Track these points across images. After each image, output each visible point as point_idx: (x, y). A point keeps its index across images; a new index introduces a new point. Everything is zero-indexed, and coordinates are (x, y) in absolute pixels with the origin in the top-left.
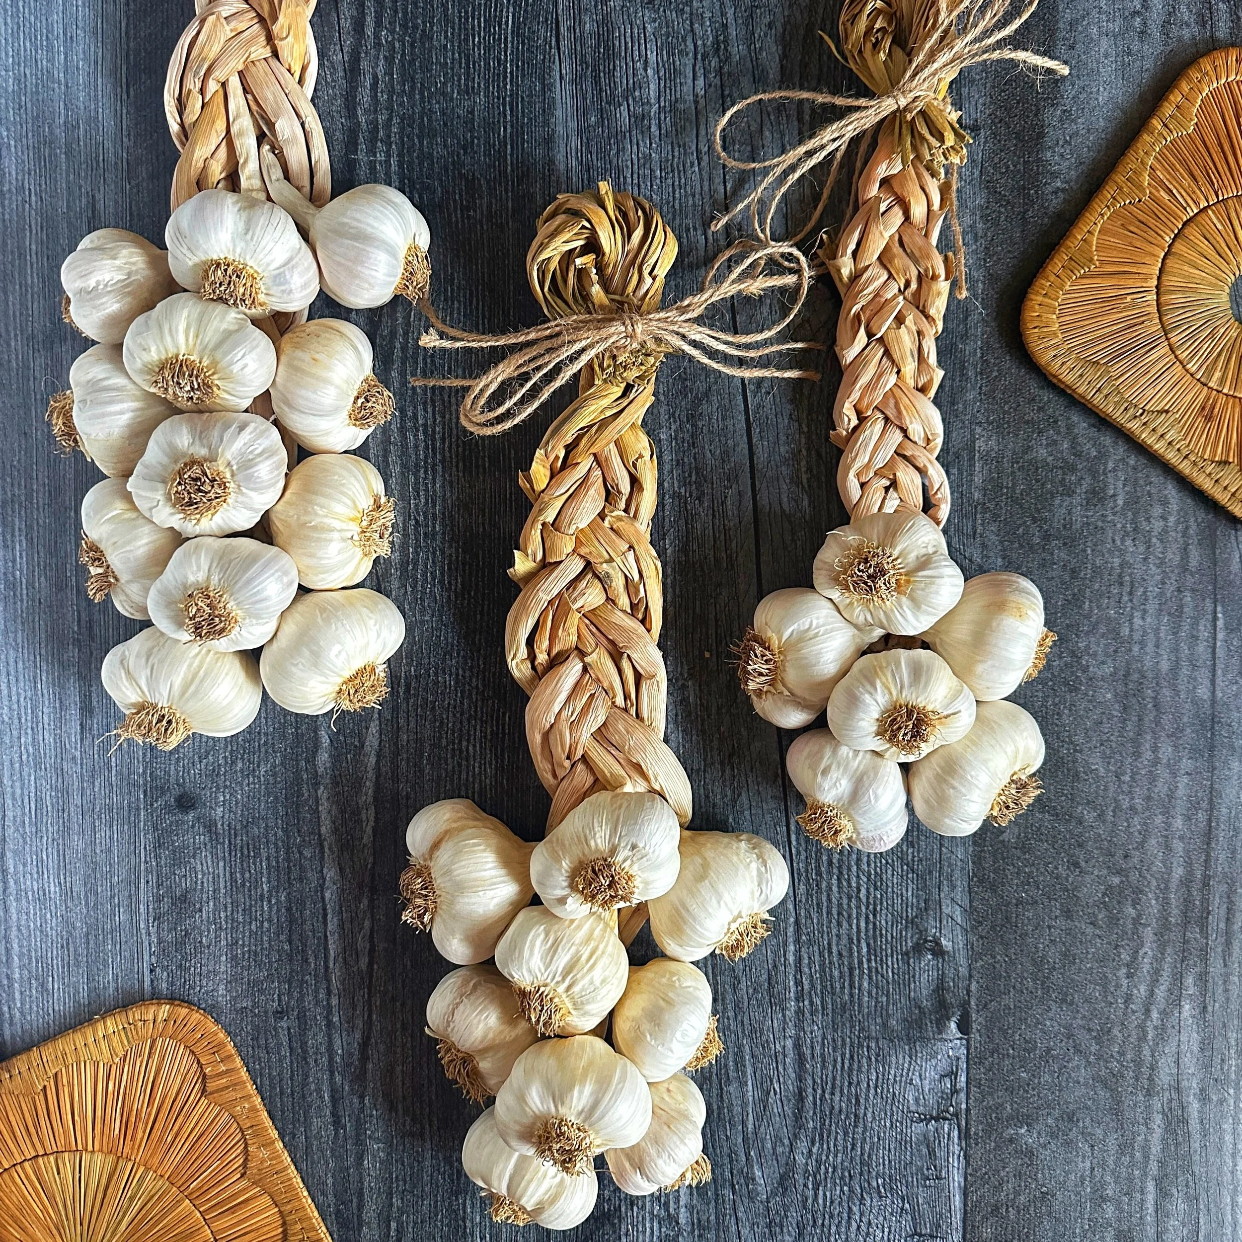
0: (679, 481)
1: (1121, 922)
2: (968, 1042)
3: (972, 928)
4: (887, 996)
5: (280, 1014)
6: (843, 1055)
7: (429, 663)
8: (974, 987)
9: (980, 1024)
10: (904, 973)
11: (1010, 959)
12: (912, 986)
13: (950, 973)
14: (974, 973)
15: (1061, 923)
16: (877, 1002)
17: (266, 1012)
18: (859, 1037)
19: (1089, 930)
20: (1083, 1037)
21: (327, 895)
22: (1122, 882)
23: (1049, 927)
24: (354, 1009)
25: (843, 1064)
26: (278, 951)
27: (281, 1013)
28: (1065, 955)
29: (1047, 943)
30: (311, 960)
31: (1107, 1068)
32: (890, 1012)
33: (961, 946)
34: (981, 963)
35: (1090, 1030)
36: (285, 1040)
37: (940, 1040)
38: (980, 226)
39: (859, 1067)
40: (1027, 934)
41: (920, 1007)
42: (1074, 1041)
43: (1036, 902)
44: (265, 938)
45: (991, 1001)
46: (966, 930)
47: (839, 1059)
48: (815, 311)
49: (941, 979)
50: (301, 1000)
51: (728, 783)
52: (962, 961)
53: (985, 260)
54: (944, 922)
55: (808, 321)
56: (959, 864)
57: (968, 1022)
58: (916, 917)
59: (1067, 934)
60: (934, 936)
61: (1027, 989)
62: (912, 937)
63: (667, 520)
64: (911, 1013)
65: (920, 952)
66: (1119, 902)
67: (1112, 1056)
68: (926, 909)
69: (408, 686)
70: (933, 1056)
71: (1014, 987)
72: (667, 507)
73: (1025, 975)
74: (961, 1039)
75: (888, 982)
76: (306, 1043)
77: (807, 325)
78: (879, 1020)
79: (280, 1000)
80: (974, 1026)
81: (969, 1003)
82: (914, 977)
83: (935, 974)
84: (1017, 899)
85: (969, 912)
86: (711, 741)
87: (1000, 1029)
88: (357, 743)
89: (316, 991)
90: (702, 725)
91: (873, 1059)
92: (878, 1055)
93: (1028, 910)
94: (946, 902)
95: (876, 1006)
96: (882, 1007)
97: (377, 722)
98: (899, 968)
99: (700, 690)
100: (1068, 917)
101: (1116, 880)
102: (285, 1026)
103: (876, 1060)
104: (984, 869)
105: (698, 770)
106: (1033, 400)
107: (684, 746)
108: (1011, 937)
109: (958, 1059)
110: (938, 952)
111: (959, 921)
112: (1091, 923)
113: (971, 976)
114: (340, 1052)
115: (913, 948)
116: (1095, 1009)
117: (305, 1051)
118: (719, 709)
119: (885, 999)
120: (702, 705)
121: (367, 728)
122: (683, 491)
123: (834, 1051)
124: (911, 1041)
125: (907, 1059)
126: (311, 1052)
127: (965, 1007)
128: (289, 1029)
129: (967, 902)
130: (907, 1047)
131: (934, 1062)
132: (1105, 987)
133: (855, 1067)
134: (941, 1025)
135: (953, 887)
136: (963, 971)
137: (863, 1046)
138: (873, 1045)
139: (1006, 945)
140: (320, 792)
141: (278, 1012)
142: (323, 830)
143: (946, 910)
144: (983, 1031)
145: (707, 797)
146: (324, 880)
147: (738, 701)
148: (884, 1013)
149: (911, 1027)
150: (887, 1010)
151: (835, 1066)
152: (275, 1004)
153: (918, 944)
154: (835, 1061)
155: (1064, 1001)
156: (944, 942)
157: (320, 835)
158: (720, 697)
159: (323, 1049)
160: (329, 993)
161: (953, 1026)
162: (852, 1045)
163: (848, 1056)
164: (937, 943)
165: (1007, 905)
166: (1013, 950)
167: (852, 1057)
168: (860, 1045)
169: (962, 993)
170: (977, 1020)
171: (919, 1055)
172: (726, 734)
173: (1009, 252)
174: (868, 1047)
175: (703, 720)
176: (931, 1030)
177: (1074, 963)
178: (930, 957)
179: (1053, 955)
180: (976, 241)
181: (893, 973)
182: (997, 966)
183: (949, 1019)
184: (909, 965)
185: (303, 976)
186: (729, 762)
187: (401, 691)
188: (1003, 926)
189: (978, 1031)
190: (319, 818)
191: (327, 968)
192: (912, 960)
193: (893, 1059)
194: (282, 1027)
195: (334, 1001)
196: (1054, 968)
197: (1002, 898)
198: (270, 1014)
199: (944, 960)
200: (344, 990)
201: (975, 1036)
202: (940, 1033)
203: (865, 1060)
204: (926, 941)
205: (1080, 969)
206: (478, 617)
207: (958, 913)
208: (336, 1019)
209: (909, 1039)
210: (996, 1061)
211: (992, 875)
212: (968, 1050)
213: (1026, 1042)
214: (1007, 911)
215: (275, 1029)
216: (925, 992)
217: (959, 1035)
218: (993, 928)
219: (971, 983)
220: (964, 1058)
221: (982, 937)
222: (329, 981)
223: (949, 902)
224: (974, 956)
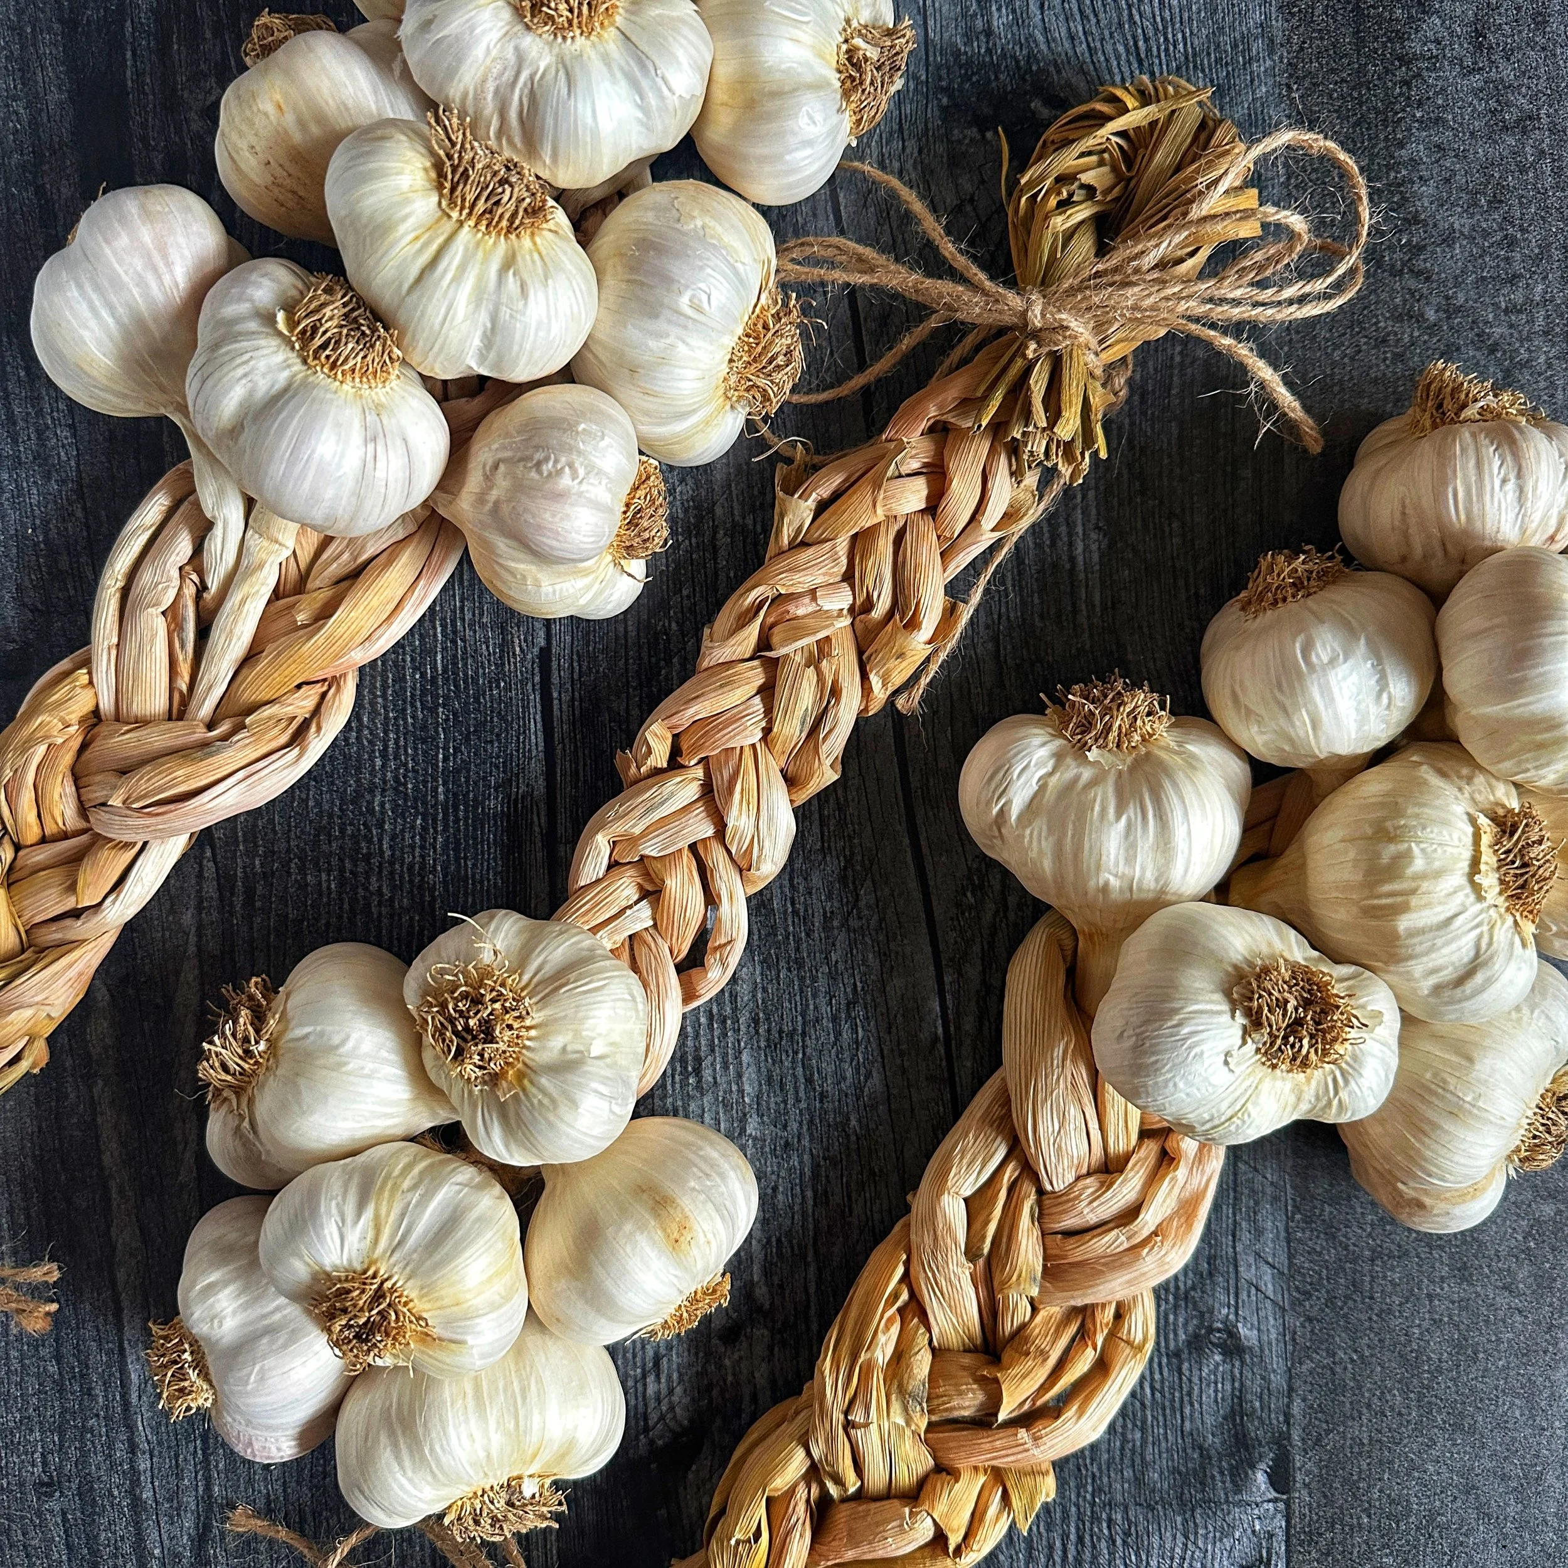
0: (742, 504)
1: (1558, 1284)
2: (1287, 1504)
3: (1292, 1304)
4: (1143, 1430)
5: (46, 1488)
6: (1065, 1537)
7: (289, 851)
8: (1296, 1408)
9: (1308, 1473)
10: (1172, 1388)
11: (1362, 1357)
12: (1187, 1411)
13: (1255, 1386)
14: (1297, 1383)
15: (1452, 1289)
16: (1125, 1441)
17: (21, 1484)
18: (1093, 1504)
19: (1503, 1300)
20: (1493, 1491)
21: (121, 1275)
22: (1559, 1212)
23: (1430, 1296)
24: (179, 1477)
25: (1065, 1551)
26: (38, 1376)
27: (48, 1485)
28: (1460, 1347)
29: (1426, 1324)
30: (98, 1391)
31: (1536, 1543)
32: (1149, 1458)
33: (1273, 1336)
34: (1308, 1365)
35: (1505, 1478)
36: (58, 1535)
37: (1238, 1504)
38: (1277, 24)
39: (1094, 1557)
40: (1390, 1312)
41: (1201, 1448)
42: (1477, 1497)
43: (1406, 1253)
44: (14, 1353)
45: (1328, 1432)
46: (1283, 1309)
47: (1058, 1544)
48: (983, 182)
49: (1239, 1396)
50: (83, 1460)
51: (846, 1055)
52: (1277, 1364)
53: (1289, 86)
54: (1244, 1296)
55: (972, 200)
56: (1269, 1190)
57: (1287, 1470)
58: (1193, 1288)
59: (1461, 1309)
60: (1225, 1321)
61: (1392, 1409)
62: (1185, 1325)
63: (722, 576)
64: (1187, 1458)
65: (1200, 1350)
66: (1553, 1249)
67: (1545, 1521)
68: (1211, 1274)
69: (250, 893)
70: (1226, 1531)
71: (1369, 1406)
72: (722, 552)
73: (1389, 1384)
74: (1275, 1501)
75: (1143, 1404)
76: (97, 1537)
77: (969, 208)
78: (1128, 1473)
79: (45, 1463)
80: (1299, 1477)
81: (1289, 1438)
82: (1190, 1394)
83: (1228, 1387)
84: (1373, 1251)
85: (1288, 1276)
86: (814, 980)
87: (1345, 1481)
88: (159, 1001)
89: (110, 1446)
90: (797, 949)
91: (1119, 1542)
92: (1127, 1534)
93: (1392, 1269)
94: (1246, 1260)
95: (1122, 1449)
96: (1133, 1451)
97: (195, 961)
98: (1162, 1381)
99: (792, 886)
100: (1463, 1279)
101: (1548, 1210)
102: (57, 1508)
103: (1124, 1542)
104: (1313, 1197)
105: (792, 1034)
106: (1384, 341)
107: (765, 990)
108: (1363, 1317)
109: (1271, 1536)
110: (1233, 1348)
111: (1270, 1293)
112: (1505, 1288)
113: (1291, 1389)
114: (157, 1552)
115: (1189, 1343)
116: (1514, 1439)
117: (94, 1553)
118: (827, 919)
119: (1138, 1435)
120: (795, 912)
121: (177, 973)
122: (749, 521)
123: (1048, 1530)
124: (1186, 1506)
125: (1180, 1539)
126: (106, 1552)
127: (1281, 1443)
128: (64, 1514)
129: (1283, 1258)
130: (1179, 1519)
131: (1227, 1542)
132: (1530, 1399)
133: (1087, 1556)
134: (1239, 1478)
135: (1259, 1233)
136: (1278, 1380)
137: (1099, 1520)
138: (1118, 1517)
139: (1354, 1334)
140: (96, 1091)
141: (42, 1484)
142: (107, 1159)
143: (1247, 1274)
144: (1314, 1485)
145: (809, 1081)
146: (113, 1249)
147: (862, 904)
148: (1138, 1460)
149: (1185, 1483)
150: (1143, 1459)
151: (1050, 1557)
152: (38, 1470)
153: (1196, 1336)
154: (1051, 1547)
155: (1457, 1427)
156: (1243, 1330)
157: (102, 1169)
158: (829, 897)
159: (127, 1548)
160: (133, 1448)
161: (1261, 1478)
162: (1080, 1518)
163: (1073, 1537)
164: (1231, 1333)
165: (1354, 1261)
166: (1366, 1340)
167: (1080, 1539)
168: (1095, 1519)
169: (1277, 1419)
170: (1303, 1466)
171: (1201, 1531)
172: (841, 966)
173: (1333, 71)
174: (1110, 1522)
175: (798, 941)
176: (1221, 1487)
177: (1475, 1360)
178: (1218, 1358)
179: (1437, 1348)
180: (1271, 52)
181: (1152, 1388)
182: (1338, 1369)
183: (1253, 1467)
184: (1180, 1373)
185: (85, 1420)
186: (848, 1016)
187: (238, 902)
188: (1347, 1297)
189: (1306, 1485)
190: (98, 1138)
191: (126, 1404)
192: (1186, 1366)
193: (1155, 1540)
194: (51, 1511)
195: (144, 1464)
196: (1439, 1370)
197: (1346, 1248)
198: (29, 1487)
199: (1243, 1363)
200: (160, 1443)
201: (1301, 1495)
202: (1238, 1490)
203: (1103, 1544)
204: (1211, 1330)
205: (1486, 1370)
206: (378, 762)
207: (1268, 1278)
208: (147, 1495)
209: (1183, 1504)
210: (1339, 1538)
211: (1327, 1208)
212: (1288, 1522)
213: (1392, 1502)
214: (1355, 1271)
215: (39, 1513)
216: (1209, 1420)
217: (1273, 1494)
218: (1331, 1301)
219: (1291, 1401)
220: (1281, 1535)
221: (1310, 1320)
222: (131, 1428)
223: (1251, 1260)
224: (1296, 1353)
